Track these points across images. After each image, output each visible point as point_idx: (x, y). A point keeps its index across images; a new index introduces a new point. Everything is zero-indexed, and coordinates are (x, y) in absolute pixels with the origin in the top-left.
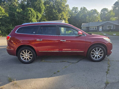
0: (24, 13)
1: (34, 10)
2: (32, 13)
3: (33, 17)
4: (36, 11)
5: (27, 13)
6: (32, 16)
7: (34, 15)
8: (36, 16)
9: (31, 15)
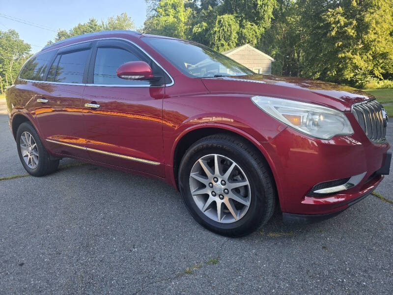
2: (221, 31)
7: (230, 36)
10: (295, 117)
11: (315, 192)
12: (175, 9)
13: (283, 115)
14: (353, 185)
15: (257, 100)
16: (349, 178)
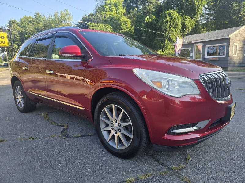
0: (157, 23)
1: (178, 12)
2: (172, 21)
3: (172, 28)
4: (182, 15)
5: (162, 22)
6: (172, 26)
7: (177, 25)
8: (180, 26)
9: (170, 25)
10: (158, 82)
11: (172, 131)
12: (116, 7)
13: (151, 81)
14: (200, 128)
15: (136, 71)
16: (197, 123)
